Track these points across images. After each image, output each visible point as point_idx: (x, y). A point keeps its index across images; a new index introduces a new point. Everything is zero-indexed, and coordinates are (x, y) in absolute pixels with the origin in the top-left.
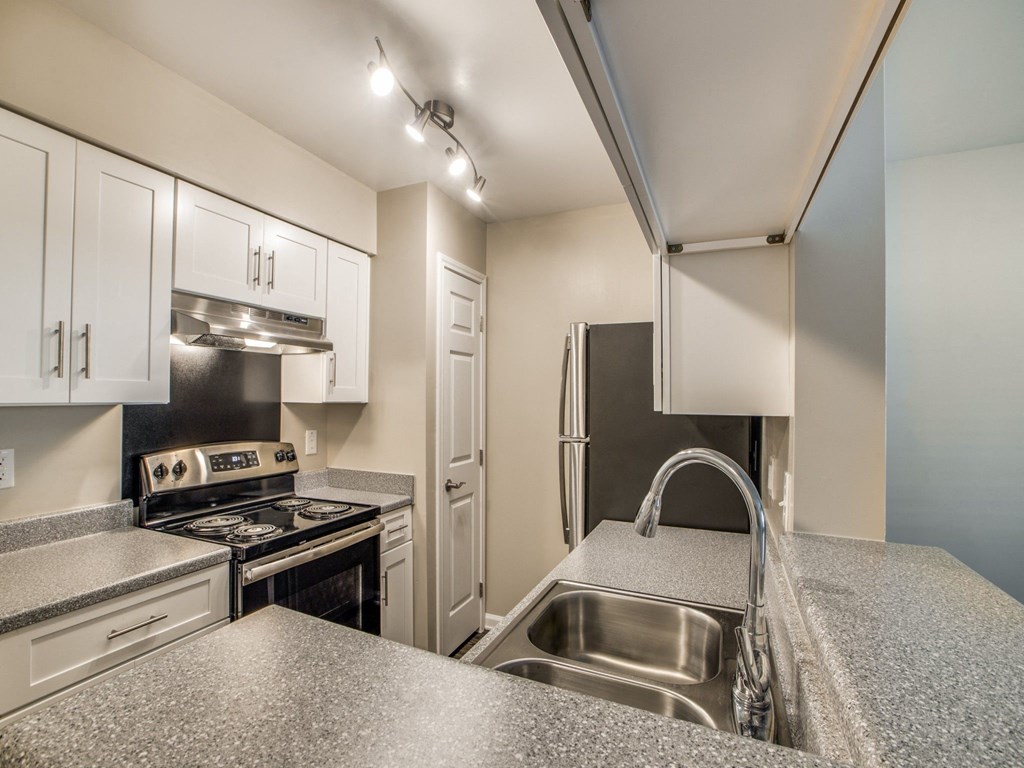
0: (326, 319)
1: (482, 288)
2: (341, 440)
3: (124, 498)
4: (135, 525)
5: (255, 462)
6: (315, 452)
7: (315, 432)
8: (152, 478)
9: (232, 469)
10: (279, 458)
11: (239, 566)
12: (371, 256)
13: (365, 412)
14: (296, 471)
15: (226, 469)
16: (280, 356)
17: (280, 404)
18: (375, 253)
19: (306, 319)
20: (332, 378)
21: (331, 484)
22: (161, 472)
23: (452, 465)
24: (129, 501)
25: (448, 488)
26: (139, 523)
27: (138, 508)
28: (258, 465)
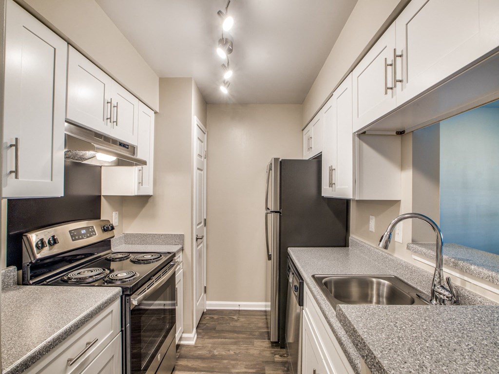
0: (137, 147)
1: (206, 136)
2: (134, 216)
3: (8, 265)
4: (18, 284)
5: (94, 233)
6: (117, 225)
7: (117, 212)
8: (35, 249)
9: (82, 238)
10: (105, 230)
11: (127, 298)
12: (156, 113)
13: (150, 200)
14: (113, 237)
15: (79, 239)
16: (101, 167)
17: (101, 196)
18: (158, 111)
19: (128, 146)
20: (141, 181)
21: (127, 243)
22: (41, 245)
23: (198, 227)
24: (13, 268)
25: (197, 239)
26: (23, 282)
27: (21, 272)
28: (96, 234)
